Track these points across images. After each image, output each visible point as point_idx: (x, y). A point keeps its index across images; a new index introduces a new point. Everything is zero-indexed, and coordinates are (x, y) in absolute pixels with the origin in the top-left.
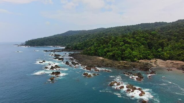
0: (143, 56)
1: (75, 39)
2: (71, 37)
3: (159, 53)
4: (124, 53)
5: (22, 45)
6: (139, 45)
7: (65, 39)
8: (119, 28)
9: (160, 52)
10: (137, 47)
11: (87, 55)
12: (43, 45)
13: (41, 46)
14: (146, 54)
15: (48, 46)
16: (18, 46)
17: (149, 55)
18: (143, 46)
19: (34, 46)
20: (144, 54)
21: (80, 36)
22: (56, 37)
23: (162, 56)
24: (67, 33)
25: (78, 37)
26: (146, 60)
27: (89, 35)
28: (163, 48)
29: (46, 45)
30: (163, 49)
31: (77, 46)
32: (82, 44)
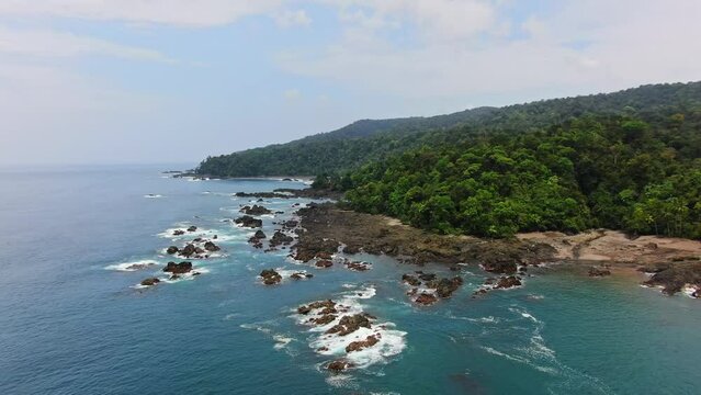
0: (544, 217)
1: (369, 150)
2: (356, 142)
3: (621, 209)
4: (462, 203)
5: (189, 174)
6: (538, 174)
7: (334, 150)
8: (542, 107)
9: (626, 205)
10: (530, 182)
11: (357, 211)
12: (255, 175)
13: (250, 175)
14: (558, 210)
15: (271, 176)
16: (175, 176)
17: (570, 215)
18: (555, 179)
19: (223, 176)
20: (548, 212)
21: (387, 141)
22: (303, 146)
23: (625, 218)
24: (348, 130)
25: (379, 145)
26: (557, 233)
27: (419, 135)
28: (640, 189)
29: (267, 174)
30: (640, 192)
31: (352, 177)
32: (371, 170)
